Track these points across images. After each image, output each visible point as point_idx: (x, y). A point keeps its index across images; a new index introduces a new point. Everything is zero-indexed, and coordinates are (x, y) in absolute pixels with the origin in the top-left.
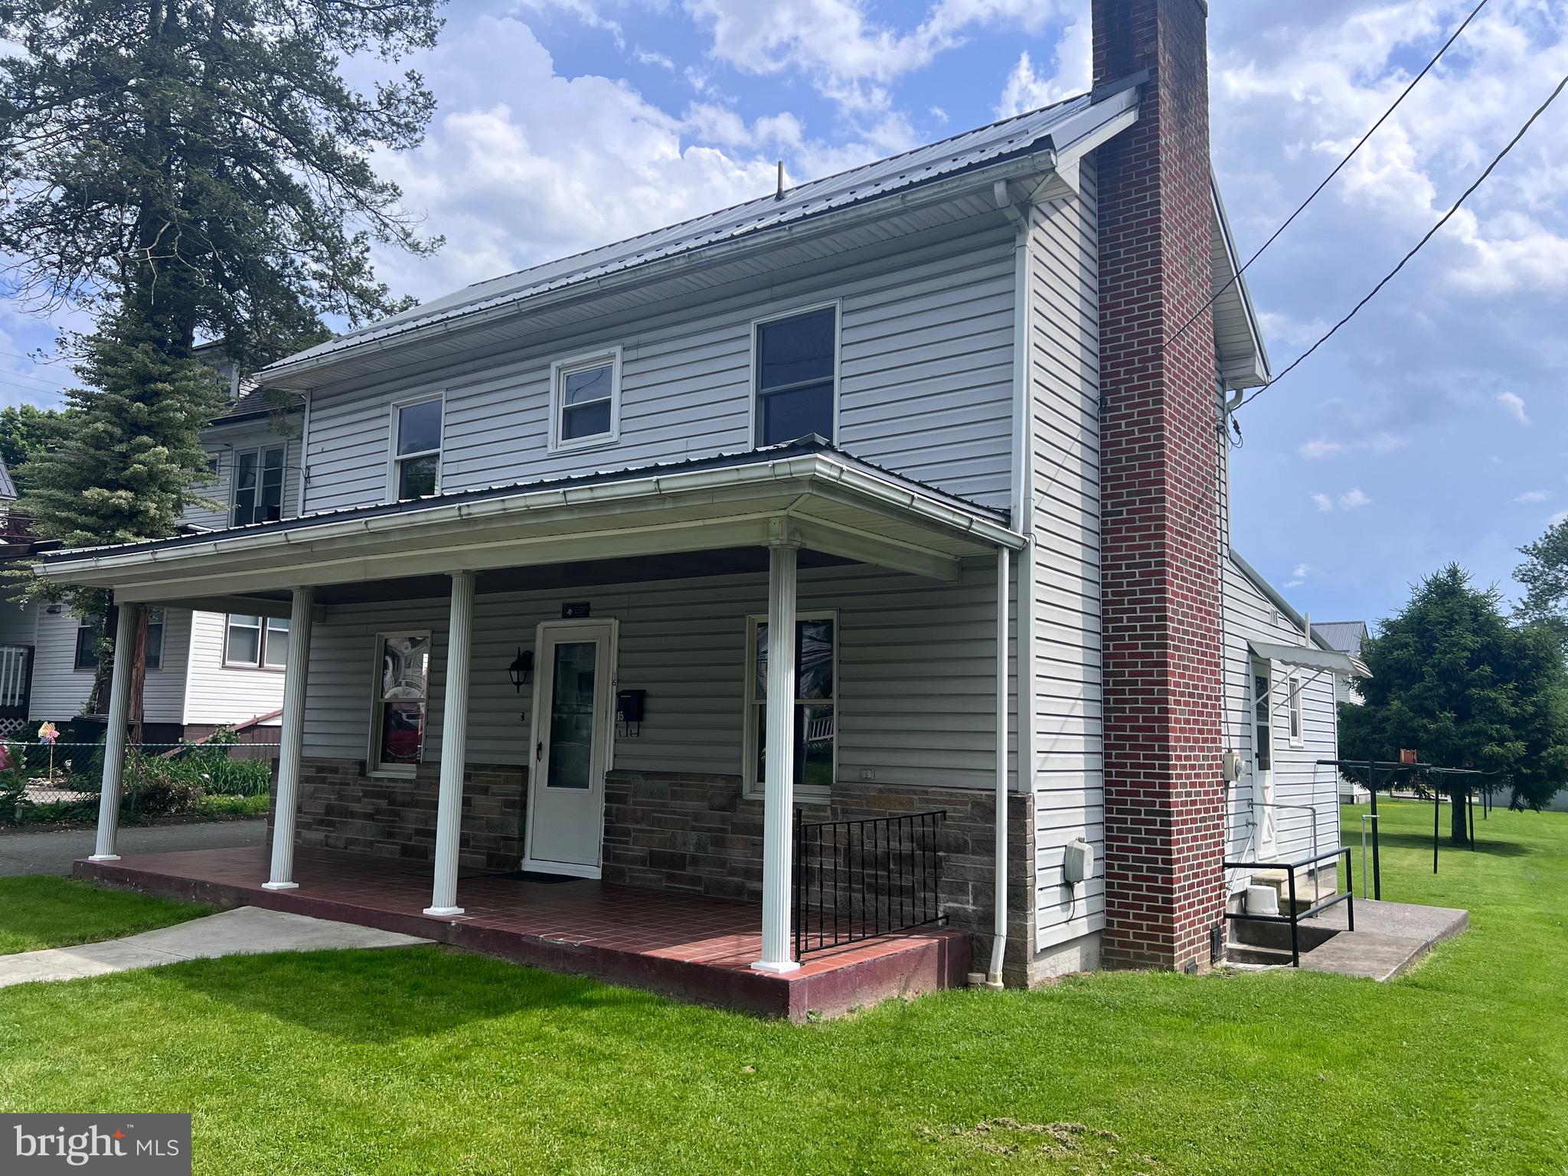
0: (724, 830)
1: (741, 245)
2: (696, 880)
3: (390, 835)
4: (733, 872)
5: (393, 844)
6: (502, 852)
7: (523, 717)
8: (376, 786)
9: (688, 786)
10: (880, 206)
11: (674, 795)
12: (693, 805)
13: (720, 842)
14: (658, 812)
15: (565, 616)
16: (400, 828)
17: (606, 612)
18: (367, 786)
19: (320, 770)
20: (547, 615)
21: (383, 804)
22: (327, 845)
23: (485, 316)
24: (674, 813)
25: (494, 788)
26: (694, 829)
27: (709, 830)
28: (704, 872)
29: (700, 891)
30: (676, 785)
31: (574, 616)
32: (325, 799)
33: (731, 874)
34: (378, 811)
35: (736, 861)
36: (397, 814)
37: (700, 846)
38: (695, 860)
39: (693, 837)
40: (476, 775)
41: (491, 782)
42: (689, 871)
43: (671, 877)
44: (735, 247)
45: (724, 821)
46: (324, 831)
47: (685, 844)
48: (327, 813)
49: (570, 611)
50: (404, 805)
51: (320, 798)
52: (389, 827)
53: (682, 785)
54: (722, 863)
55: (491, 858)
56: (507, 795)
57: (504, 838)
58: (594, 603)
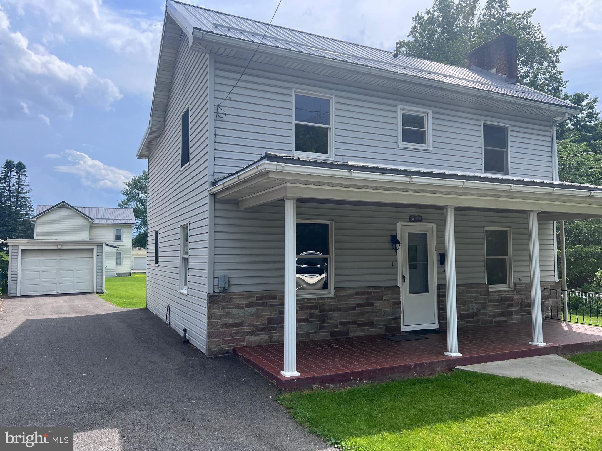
0: (486, 302)
1: (504, 98)
2: (478, 321)
3: (321, 328)
4: (489, 316)
5: (325, 332)
6: (393, 325)
7: (392, 264)
8: (308, 303)
9: (473, 288)
10: (544, 106)
11: (468, 292)
12: (474, 295)
13: (484, 307)
14: (462, 299)
15: (411, 221)
16: (328, 323)
17: (430, 221)
18: (303, 304)
19: (259, 298)
20: (403, 219)
21: (316, 312)
22: (270, 342)
23: (393, 75)
24: (468, 299)
25: (385, 297)
26: (476, 303)
27: (481, 303)
28: (480, 318)
29: (479, 325)
30: (468, 288)
31: (415, 221)
32: (266, 315)
33: (489, 317)
34: (311, 316)
35: (490, 312)
36: (325, 316)
37: (478, 309)
38: (476, 314)
39: (475, 306)
40: (376, 292)
41: (384, 295)
42: (475, 318)
43: (468, 322)
44: (502, 97)
45: (485, 299)
46: (266, 334)
47: (472, 309)
48: (268, 324)
49: (413, 219)
50: (330, 311)
51: (262, 315)
52: (321, 324)
53: (470, 288)
54: (486, 314)
55: (387, 329)
56: (393, 299)
57: (393, 319)
58: (424, 216)
